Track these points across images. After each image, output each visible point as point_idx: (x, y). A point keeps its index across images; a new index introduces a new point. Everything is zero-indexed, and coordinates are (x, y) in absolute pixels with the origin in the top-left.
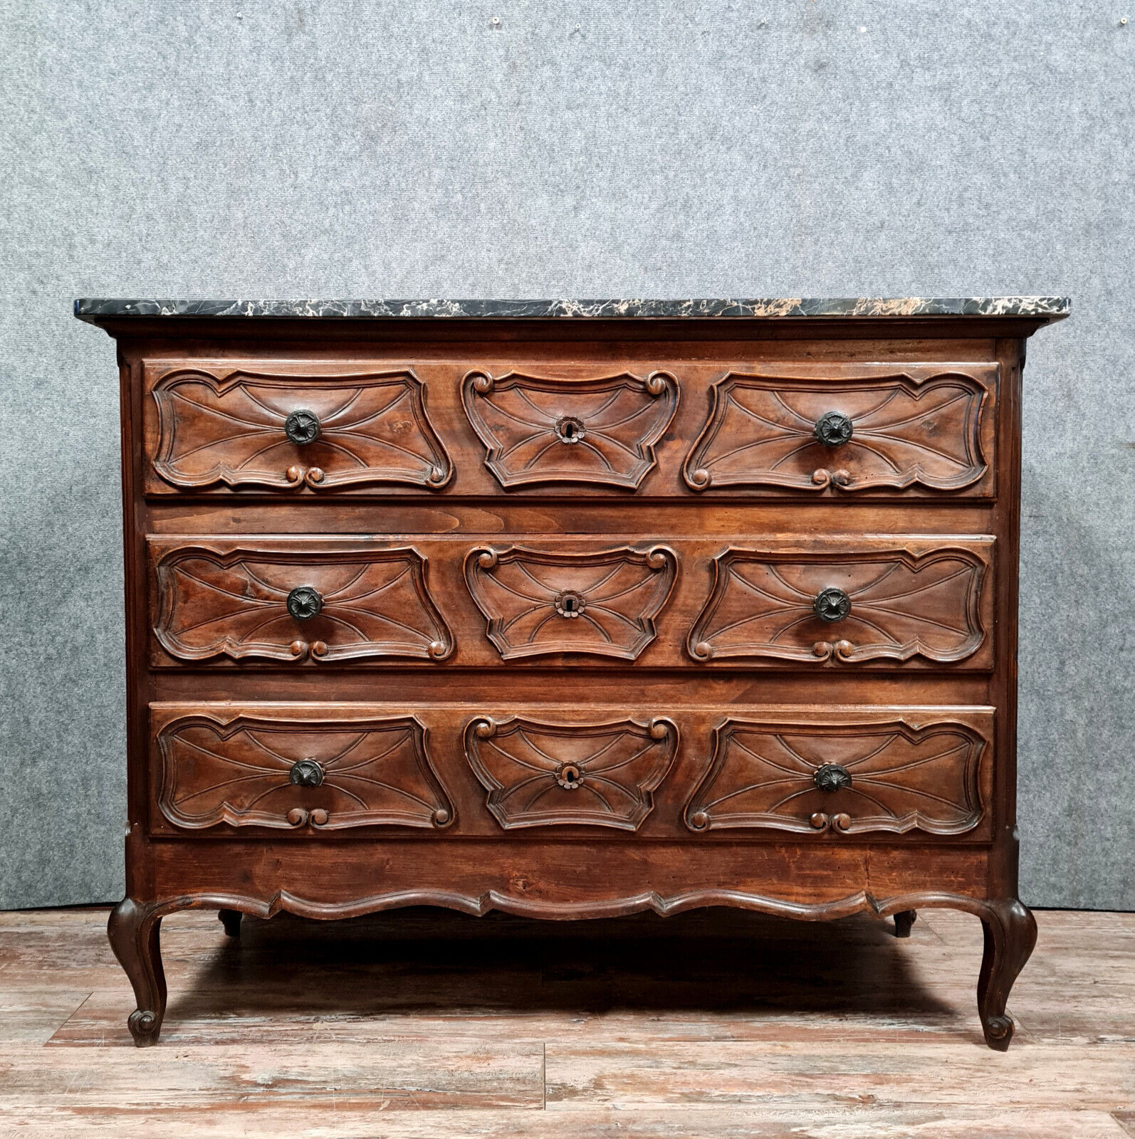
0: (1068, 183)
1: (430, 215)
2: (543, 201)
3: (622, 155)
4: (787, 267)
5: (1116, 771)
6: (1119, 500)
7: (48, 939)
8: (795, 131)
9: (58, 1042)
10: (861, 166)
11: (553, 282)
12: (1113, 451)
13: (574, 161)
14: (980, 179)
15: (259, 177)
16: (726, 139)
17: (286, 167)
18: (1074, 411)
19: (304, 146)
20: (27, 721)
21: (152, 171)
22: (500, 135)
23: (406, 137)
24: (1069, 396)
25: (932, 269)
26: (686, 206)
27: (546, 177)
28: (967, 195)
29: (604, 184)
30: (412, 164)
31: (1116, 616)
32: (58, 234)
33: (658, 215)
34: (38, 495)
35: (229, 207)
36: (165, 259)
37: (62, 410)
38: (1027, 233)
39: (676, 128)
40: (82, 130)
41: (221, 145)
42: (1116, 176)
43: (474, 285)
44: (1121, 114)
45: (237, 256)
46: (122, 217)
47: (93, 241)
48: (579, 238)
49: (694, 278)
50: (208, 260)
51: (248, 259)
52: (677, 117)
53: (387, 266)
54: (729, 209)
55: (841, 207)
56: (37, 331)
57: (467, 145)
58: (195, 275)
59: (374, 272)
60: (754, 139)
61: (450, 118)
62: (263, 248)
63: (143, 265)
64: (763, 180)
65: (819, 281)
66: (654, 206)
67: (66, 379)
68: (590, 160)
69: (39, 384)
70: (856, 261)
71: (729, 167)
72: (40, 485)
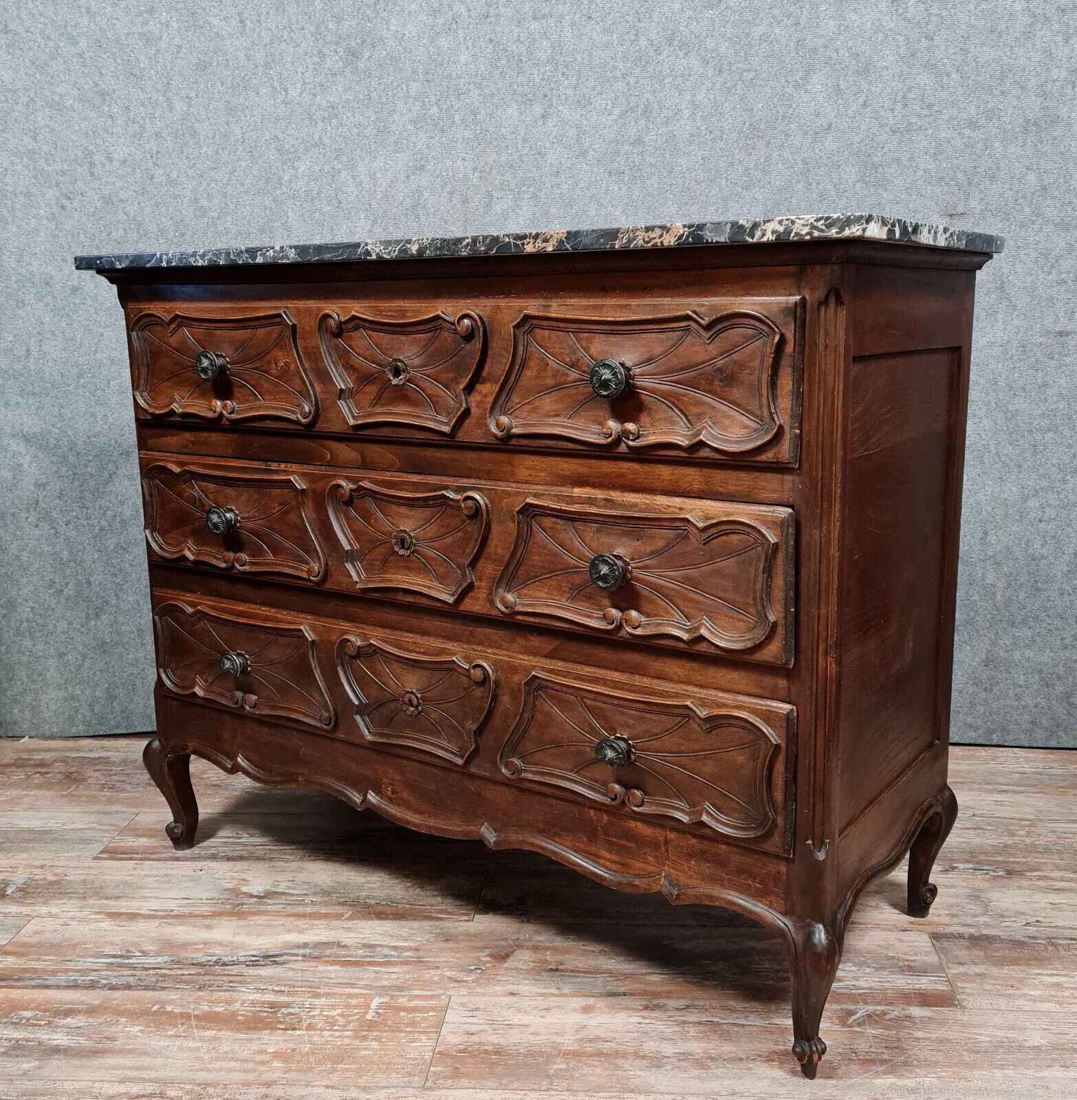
0: (1008, 81)
1: (409, 126)
2: (513, 110)
3: (586, 62)
4: (740, 169)
6: (1045, 385)
7: (112, 764)
8: (748, 35)
10: (810, 70)
11: (524, 189)
12: (1041, 340)
13: (542, 70)
14: (924, 79)
15: (252, 94)
16: (684, 45)
17: (276, 84)
18: (1005, 303)
19: (293, 63)
20: (89, 582)
21: (158, 91)
22: (471, 48)
23: (384, 52)
24: (1001, 288)
25: (876, 168)
26: (647, 111)
27: (515, 86)
28: (911, 95)
29: (570, 92)
30: (391, 78)
31: (1036, 491)
32: (80, 154)
33: (621, 120)
35: (228, 124)
36: (174, 175)
37: (96, 313)
38: (967, 132)
39: (637, 35)
40: (92, 54)
41: (218, 65)
42: (1055, 73)
43: (451, 193)
44: (1063, 11)
45: (238, 169)
46: (134, 136)
47: (110, 159)
48: (548, 145)
49: (654, 181)
51: (248, 172)
52: (637, 24)
53: (372, 176)
54: (686, 113)
55: (791, 110)
56: (69, 243)
57: (440, 59)
60: (710, 43)
61: (424, 33)
62: (260, 161)
63: (155, 180)
64: (718, 84)
65: (769, 183)
66: (617, 112)
68: (556, 69)
70: (805, 162)
71: (687, 73)
72: (82, 381)
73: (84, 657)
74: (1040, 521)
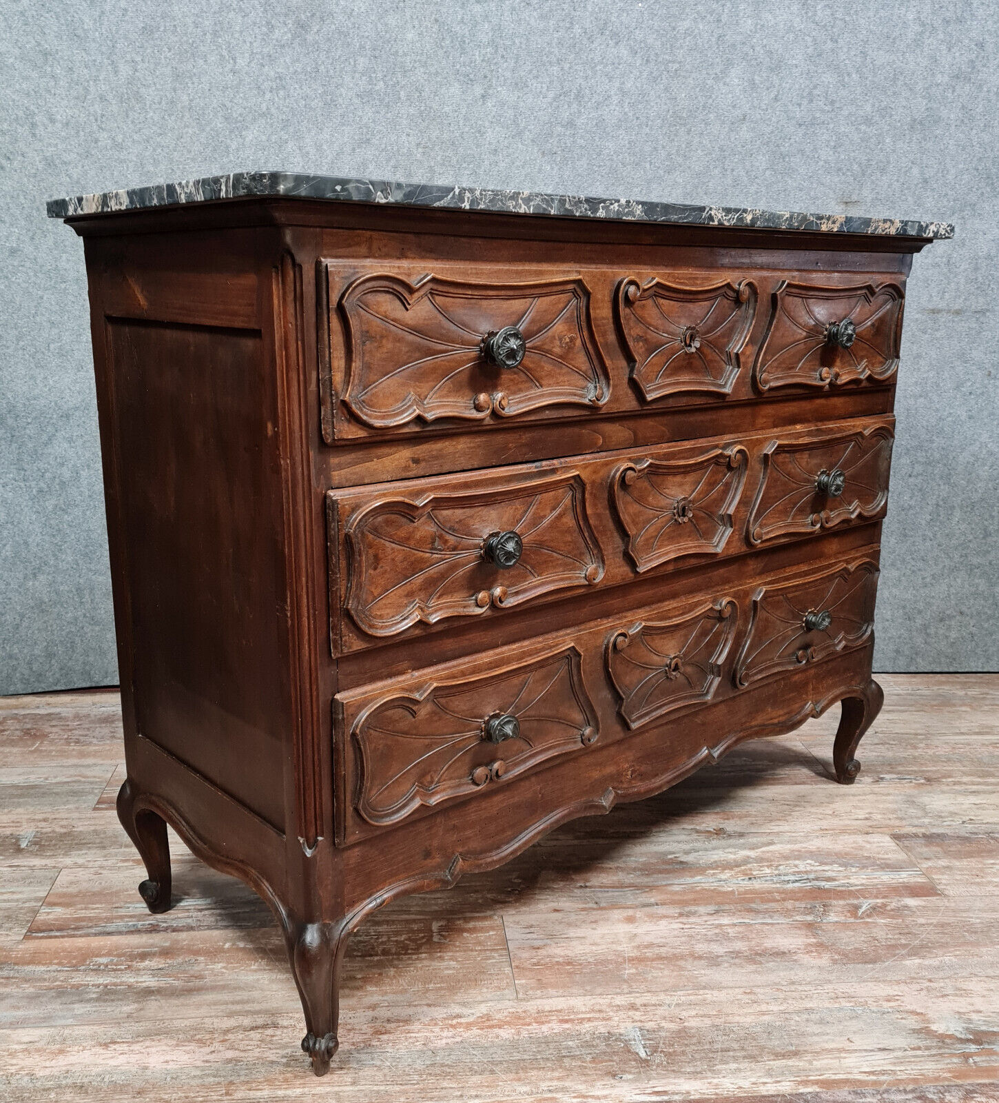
0: (900, 83)
1: (356, 100)
2: (455, 89)
3: (524, 47)
4: (663, 154)
5: (898, 569)
6: (919, 356)
7: (66, 719)
8: (674, 29)
9: (103, 806)
10: (729, 63)
11: (464, 165)
12: (917, 316)
13: (483, 52)
14: (829, 78)
15: (201, 62)
16: (614, 35)
17: (225, 53)
19: (241, 32)
20: (26, 543)
21: (103, 53)
22: (417, 26)
23: (333, 27)
25: (784, 158)
26: (579, 96)
27: (458, 67)
28: (816, 92)
29: (508, 74)
30: (339, 52)
31: (908, 450)
32: (21, 114)
33: (555, 103)
34: (20, 352)
35: (175, 90)
36: (119, 138)
37: (35, 275)
38: (863, 127)
39: (572, 23)
40: (35, 13)
41: (165, 31)
42: (939, 79)
43: (395, 167)
44: (948, 22)
45: (184, 136)
46: (77, 98)
47: (52, 121)
48: (487, 124)
49: (584, 162)
50: (158, 139)
51: (195, 139)
52: (573, 13)
53: (319, 148)
54: (615, 100)
55: (711, 101)
56: (7, 204)
57: (388, 36)
58: (147, 154)
60: (639, 35)
61: (372, 9)
62: (208, 129)
63: (100, 143)
64: (645, 74)
65: (690, 167)
66: (551, 95)
67: (36, 248)
68: (496, 52)
69: (13, 252)
70: (722, 150)
71: (616, 61)
72: (21, 343)
73: (22, 616)
74: (910, 476)
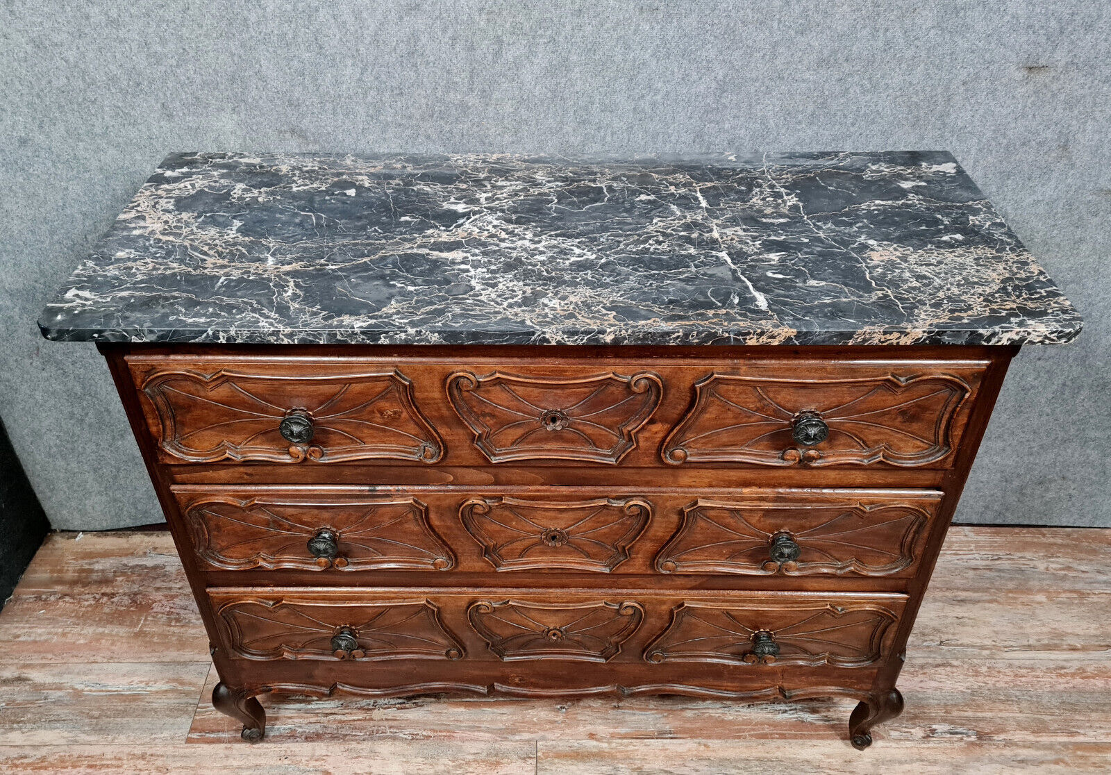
12: (1090, 198)
24: (1065, 147)
34: (57, 246)
59: (344, 22)
67: (48, 137)
69: (23, 142)
